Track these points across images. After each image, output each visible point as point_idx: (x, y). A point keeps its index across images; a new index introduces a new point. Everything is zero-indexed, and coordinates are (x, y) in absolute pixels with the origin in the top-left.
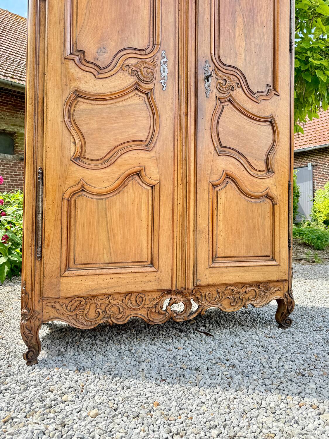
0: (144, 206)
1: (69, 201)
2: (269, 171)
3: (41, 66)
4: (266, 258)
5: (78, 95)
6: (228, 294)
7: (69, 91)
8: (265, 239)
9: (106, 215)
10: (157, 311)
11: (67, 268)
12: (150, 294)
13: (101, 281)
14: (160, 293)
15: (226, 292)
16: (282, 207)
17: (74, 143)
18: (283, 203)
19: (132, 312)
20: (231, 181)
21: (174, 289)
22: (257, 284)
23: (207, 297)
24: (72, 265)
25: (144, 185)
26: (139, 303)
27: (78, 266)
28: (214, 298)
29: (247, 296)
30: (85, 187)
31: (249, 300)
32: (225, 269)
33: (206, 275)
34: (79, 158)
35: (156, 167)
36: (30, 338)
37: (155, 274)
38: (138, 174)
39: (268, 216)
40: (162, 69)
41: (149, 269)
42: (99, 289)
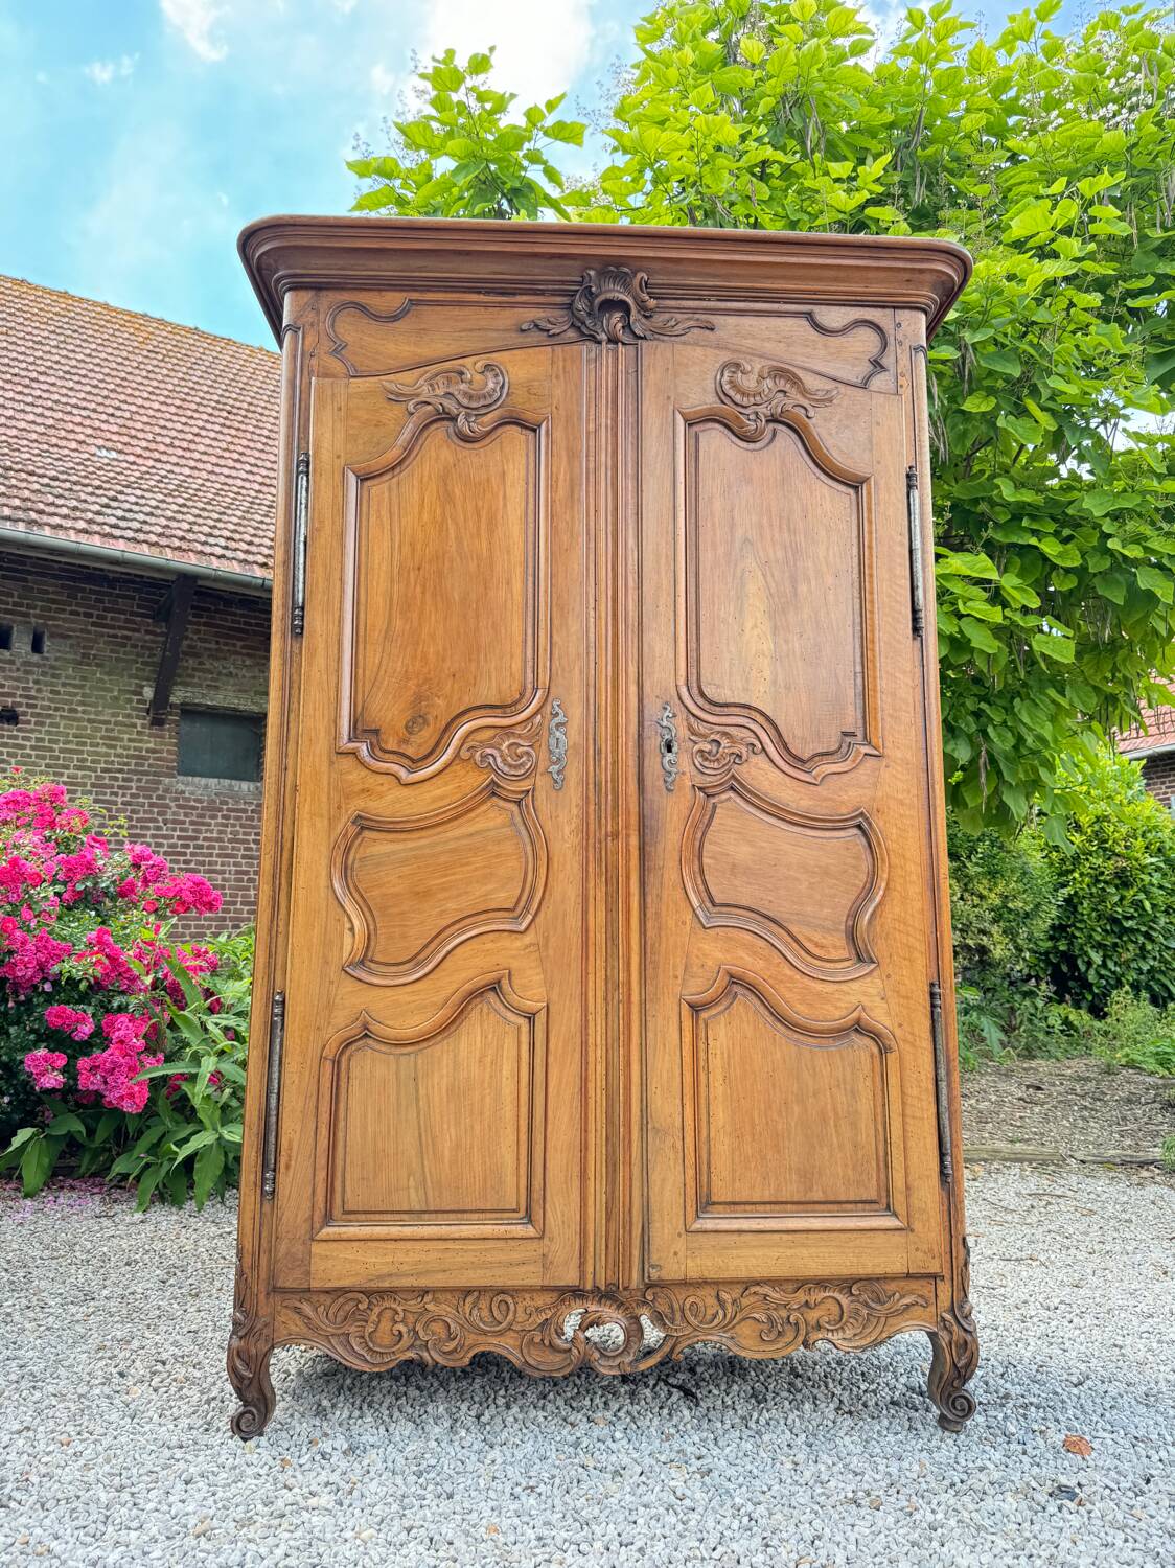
0: (507, 1068)
1: (337, 1063)
2: (860, 959)
3: (290, 774)
4: (867, 1207)
5: (364, 824)
6: (753, 1308)
7: (344, 820)
8: (860, 1153)
9: (417, 1091)
10: (546, 1342)
11: (328, 1218)
12: (527, 1296)
13: (401, 1257)
14: (555, 1295)
15: (745, 1302)
16: (908, 1058)
17: (352, 929)
18: (913, 1045)
19: (482, 1339)
20: (747, 993)
21: (589, 1286)
22: (847, 1284)
23: (687, 1313)
24: (337, 1212)
25: (509, 1015)
26: (498, 1317)
27: (352, 1217)
28: (708, 1317)
29: (813, 1316)
30: (371, 1027)
31: (819, 1327)
32: (735, 1237)
33: (676, 1254)
34: (362, 962)
35: (539, 970)
36: (246, 1382)
37: (535, 1245)
38: (494, 987)
39: (865, 1087)
40: (553, 742)
41: (519, 1230)
42: (396, 1275)
